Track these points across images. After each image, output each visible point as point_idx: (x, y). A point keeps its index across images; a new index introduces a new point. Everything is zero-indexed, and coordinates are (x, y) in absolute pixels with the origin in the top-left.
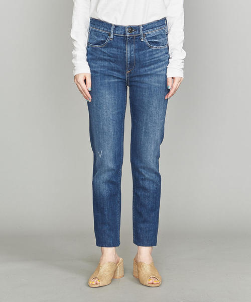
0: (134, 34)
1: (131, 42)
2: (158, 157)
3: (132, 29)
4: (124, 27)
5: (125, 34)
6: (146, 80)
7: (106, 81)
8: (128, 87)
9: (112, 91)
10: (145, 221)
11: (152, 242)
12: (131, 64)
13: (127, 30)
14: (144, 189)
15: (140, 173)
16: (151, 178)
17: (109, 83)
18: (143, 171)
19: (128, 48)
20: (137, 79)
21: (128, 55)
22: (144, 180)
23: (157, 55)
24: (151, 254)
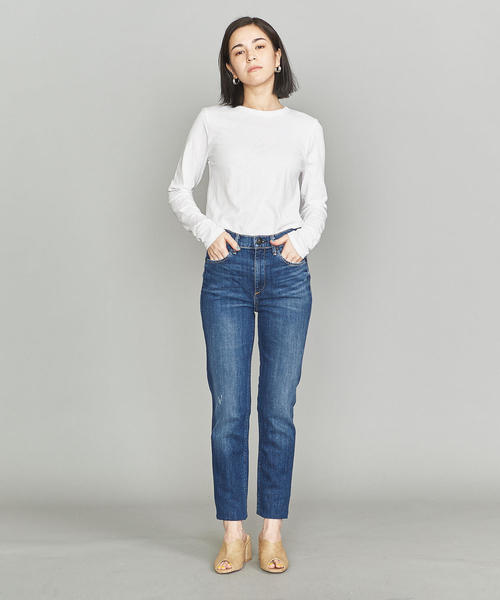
0: (264, 246)
1: (260, 257)
2: (293, 403)
3: (262, 240)
4: (252, 238)
5: (252, 246)
6: (281, 303)
7: (228, 306)
8: (256, 314)
9: (235, 318)
10: (274, 486)
11: (282, 514)
12: (260, 284)
13: (255, 241)
14: (274, 444)
15: (269, 424)
16: (283, 431)
17: (232, 308)
18: (274, 421)
19: (257, 264)
20: (268, 303)
21: (257, 273)
22: (274, 432)
23: (294, 274)
24: (281, 528)
